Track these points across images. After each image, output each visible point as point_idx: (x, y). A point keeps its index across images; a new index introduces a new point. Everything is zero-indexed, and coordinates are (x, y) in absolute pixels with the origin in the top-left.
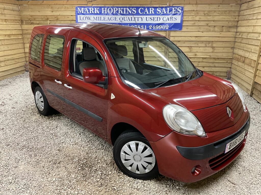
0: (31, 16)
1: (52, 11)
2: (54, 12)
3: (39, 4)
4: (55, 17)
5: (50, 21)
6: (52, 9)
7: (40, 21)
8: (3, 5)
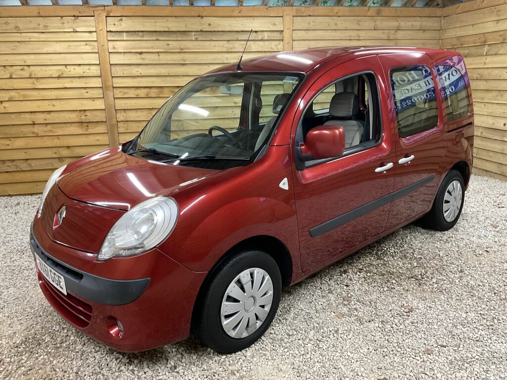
0: (458, 38)
1: (498, 21)
2: (500, 23)
3: (476, 7)
4: (501, 36)
5: (489, 45)
6: (498, 15)
7: (470, 48)
8: (398, 21)
